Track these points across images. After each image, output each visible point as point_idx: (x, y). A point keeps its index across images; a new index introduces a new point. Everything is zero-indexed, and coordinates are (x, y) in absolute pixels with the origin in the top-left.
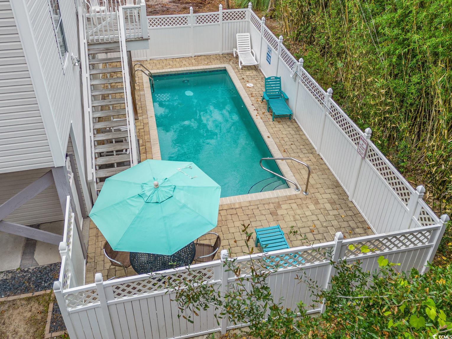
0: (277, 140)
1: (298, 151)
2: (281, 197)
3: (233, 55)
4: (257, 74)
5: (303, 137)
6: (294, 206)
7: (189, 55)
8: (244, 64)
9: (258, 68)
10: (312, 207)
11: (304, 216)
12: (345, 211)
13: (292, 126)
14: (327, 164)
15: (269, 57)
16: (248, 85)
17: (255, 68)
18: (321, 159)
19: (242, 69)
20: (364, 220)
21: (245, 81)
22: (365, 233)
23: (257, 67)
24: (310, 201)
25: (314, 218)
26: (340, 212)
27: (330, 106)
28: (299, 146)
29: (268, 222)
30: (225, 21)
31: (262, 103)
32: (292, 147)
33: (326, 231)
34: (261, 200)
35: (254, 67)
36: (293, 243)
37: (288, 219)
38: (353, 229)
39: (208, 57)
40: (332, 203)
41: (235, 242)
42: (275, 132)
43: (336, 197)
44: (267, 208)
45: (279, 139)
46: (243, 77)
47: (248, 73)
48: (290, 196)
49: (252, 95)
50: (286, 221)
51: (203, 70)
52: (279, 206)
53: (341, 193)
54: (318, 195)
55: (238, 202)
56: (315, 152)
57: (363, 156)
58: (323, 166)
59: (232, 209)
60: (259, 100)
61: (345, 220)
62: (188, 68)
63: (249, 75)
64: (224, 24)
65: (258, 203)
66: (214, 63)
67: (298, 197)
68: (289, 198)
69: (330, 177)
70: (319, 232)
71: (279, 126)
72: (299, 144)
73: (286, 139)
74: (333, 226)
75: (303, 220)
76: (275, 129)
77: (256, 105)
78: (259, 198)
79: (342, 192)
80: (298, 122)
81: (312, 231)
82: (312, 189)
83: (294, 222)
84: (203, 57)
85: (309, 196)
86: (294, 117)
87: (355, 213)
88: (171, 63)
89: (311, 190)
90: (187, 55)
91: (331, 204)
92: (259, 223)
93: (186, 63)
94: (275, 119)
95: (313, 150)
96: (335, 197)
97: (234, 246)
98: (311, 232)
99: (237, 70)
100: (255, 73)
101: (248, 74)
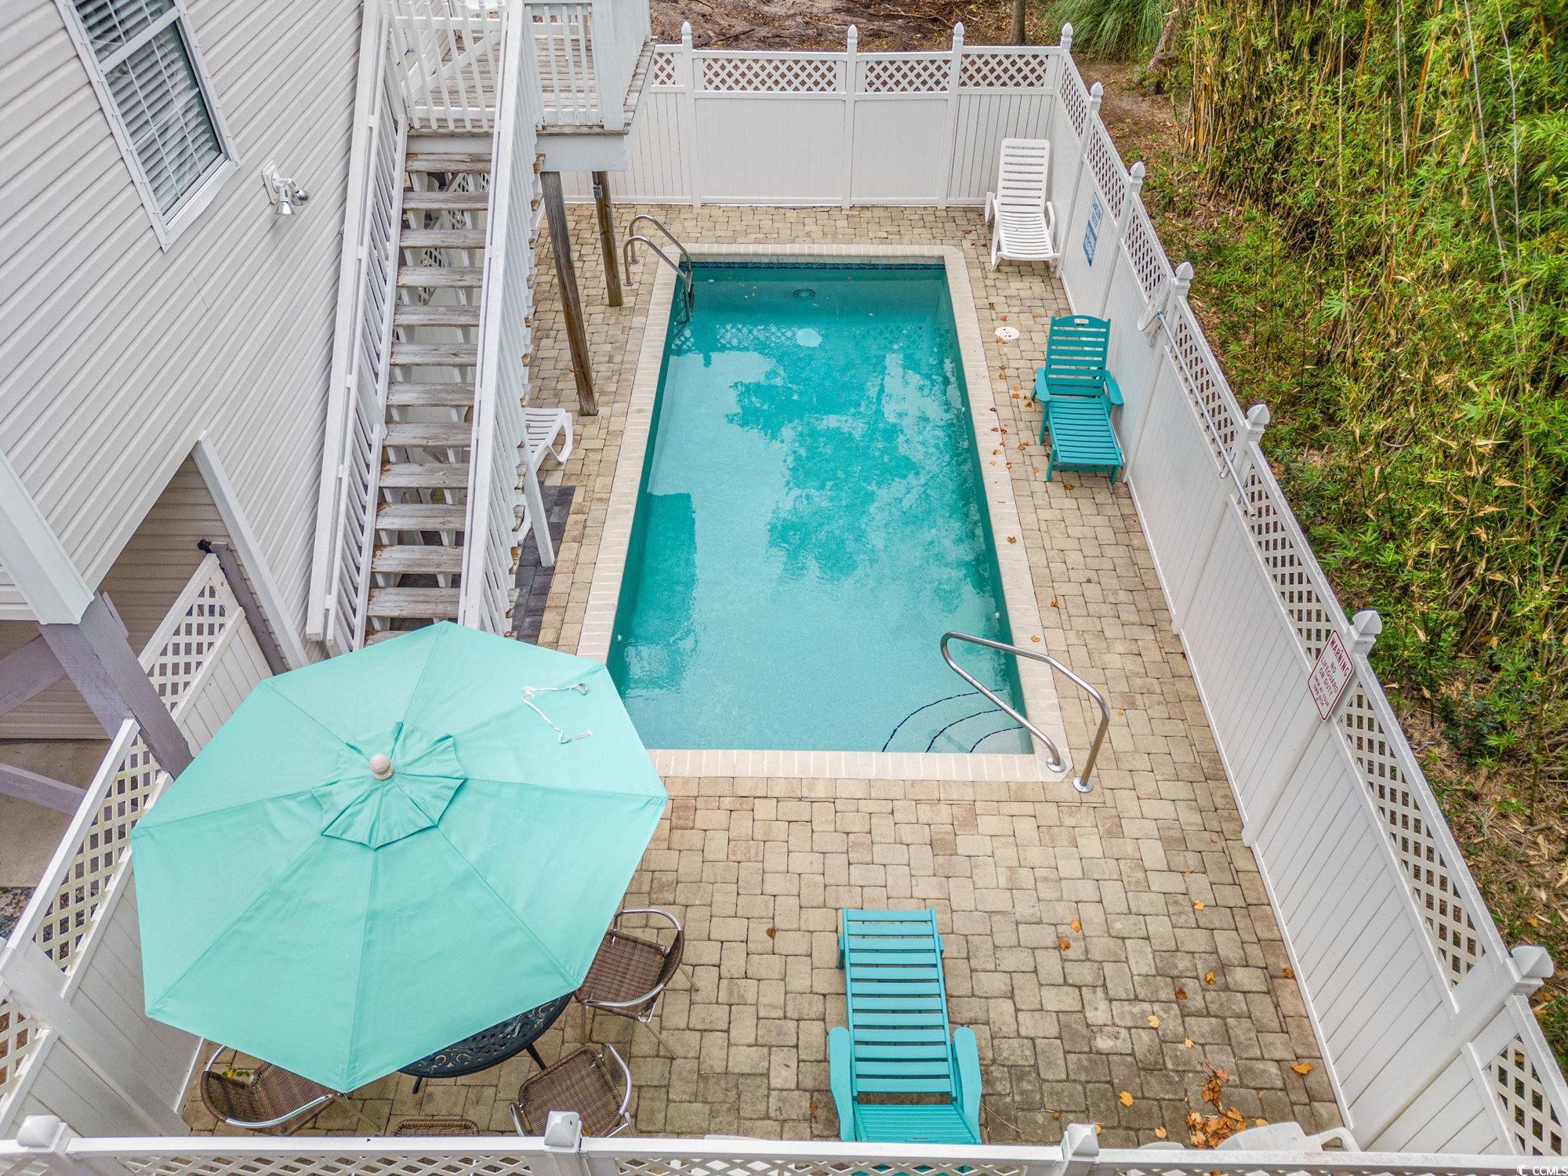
0: (1040, 559)
1: (1104, 613)
2: (989, 784)
3: (981, 215)
4: (1045, 295)
5: (1140, 558)
6: (1026, 829)
7: (834, 202)
8: (1006, 253)
9: (1054, 272)
10: (1091, 845)
11: (1053, 875)
12: (1212, 884)
13: (1113, 511)
14: (1198, 679)
15: (1091, 237)
16: (1000, 332)
17: (1045, 271)
18: (1184, 654)
19: (998, 270)
20: (1276, 936)
21: (994, 317)
22: (1268, 993)
23: (1052, 270)
24: (1091, 818)
25: (1087, 890)
26: (1194, 889)
27: (1246, 473)
28: (1115, 592)
29: (912, 876)
30: (970, 88)
31: (1029, 405)
32: (1086, 593)
33: (1116, 954)
34: (913, 783)
35: (1043, 266)
36: (979, 981)
37: (986, 875)
38: (1223, 966)
39: (894, 213)
40: (1174, 841)
41: (771, 933)
42: (1043, 525)
43: (1196, 818)
44: (923, 819)
45: (1050, 554)
46: (993, 300)
47: (1017, 286)
48: (1023, 785)
49: (1002, 372)
50: (979, 885)
51: (866, 261)
52: (969, 817)
53: (1220, 806)
54: (1126, 799)
55: (828, 775)
56: (1165, 625)
57: (1325, 710)
58: (1181, 685)
59: (800, 799)
60: (1021, 393)
61: (1203, 922)
62: (816, 249)
63: (1015, 293)
64: (965, 100)
65: (898, 792)
66: (907, 238)
67: (1049, 798)
68: (1016, 794)
69: (1196, 734)
70: (1087, 951)
71: (1064, 502)
72: (1114, 583)
73: (1074, 558)
74: (1148, 938)
75: (1046, 892)
76: (1044, 514)
77: (1006, 412)
78: (907, 775)
79: (1223, 801)
80: (1135, 496)
81: (1062, 945)
82: (1114, 772)
83: (1008, 894)
84: (877, 213)
85: (1094, 798)
86: (1128, 477)
87: (1249, 901)
88: (766, 223)
89: (1107, 775)
90: (826, 201)
91: (1167, 843)
92: (876, 875)
93: (813, 228)
94: (1055, 475)
95: (1159, 614)
96: (1189, 817)
97: (760, 948)
98: (1058, 948)
99: (978, 273)
100: (1038, 287)
101: (1012, 292)
